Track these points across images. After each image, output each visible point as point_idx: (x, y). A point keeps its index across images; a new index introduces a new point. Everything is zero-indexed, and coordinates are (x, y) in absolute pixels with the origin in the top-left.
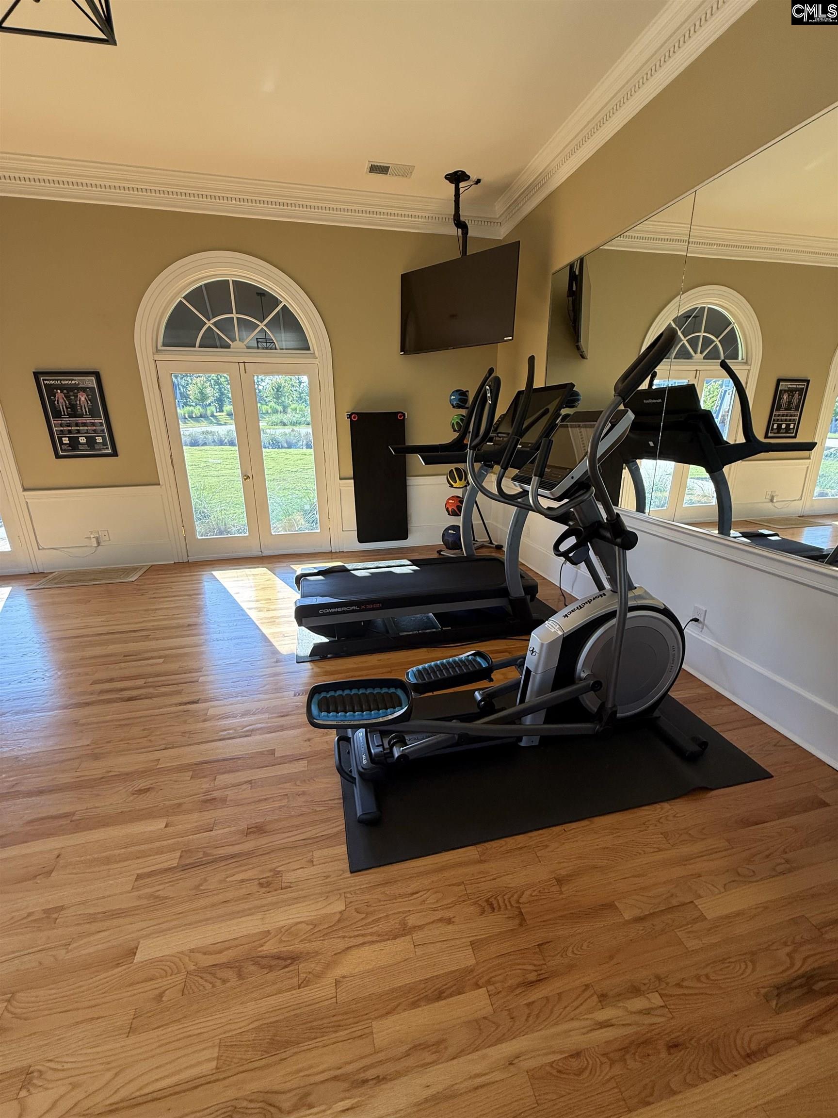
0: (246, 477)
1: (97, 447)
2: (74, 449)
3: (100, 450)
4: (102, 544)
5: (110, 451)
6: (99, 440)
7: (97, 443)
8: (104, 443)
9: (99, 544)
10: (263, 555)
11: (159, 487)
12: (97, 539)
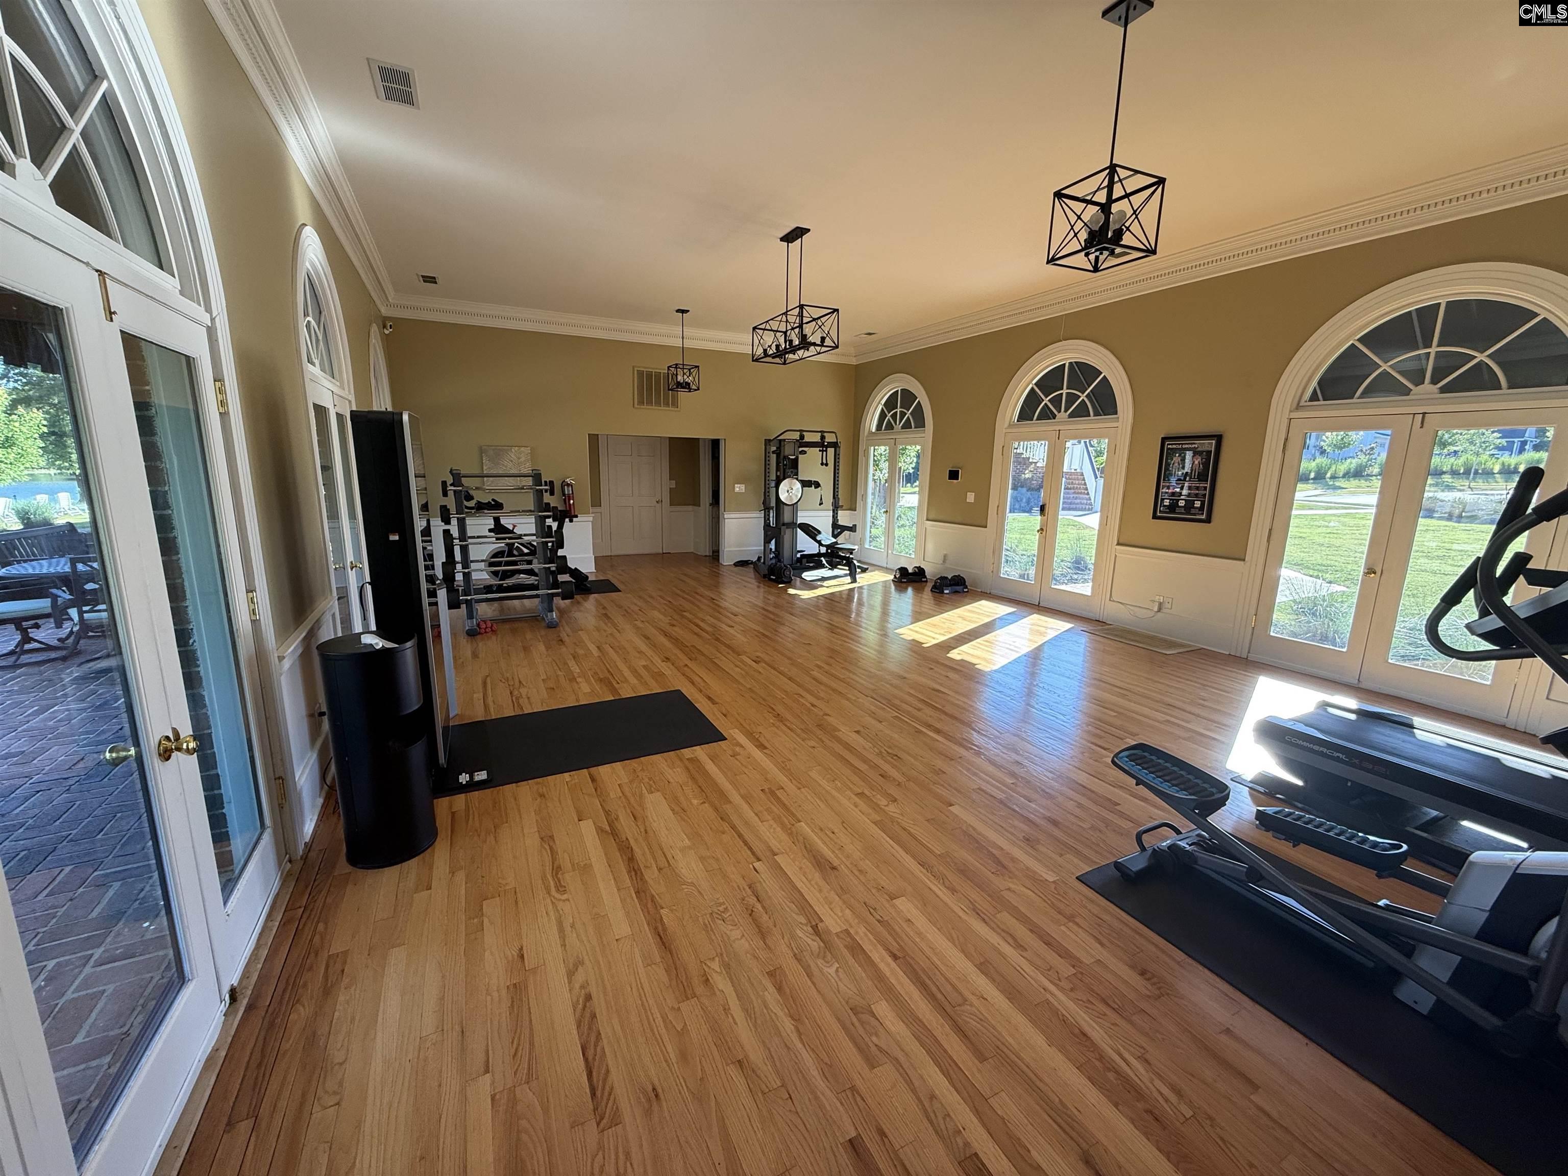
0: (1370, 571)
1: (1193, 511)
2: (1173, 511)
3: (1194, 515)
4: (1164, 610)
5: (1204, 517)
6: (1198, 504)
7: (1194, 507)
8: (1201, 508)
9: (1160, 610)
10: (1360, 686)
11: (1242, 563)
12: (1160, 604)
